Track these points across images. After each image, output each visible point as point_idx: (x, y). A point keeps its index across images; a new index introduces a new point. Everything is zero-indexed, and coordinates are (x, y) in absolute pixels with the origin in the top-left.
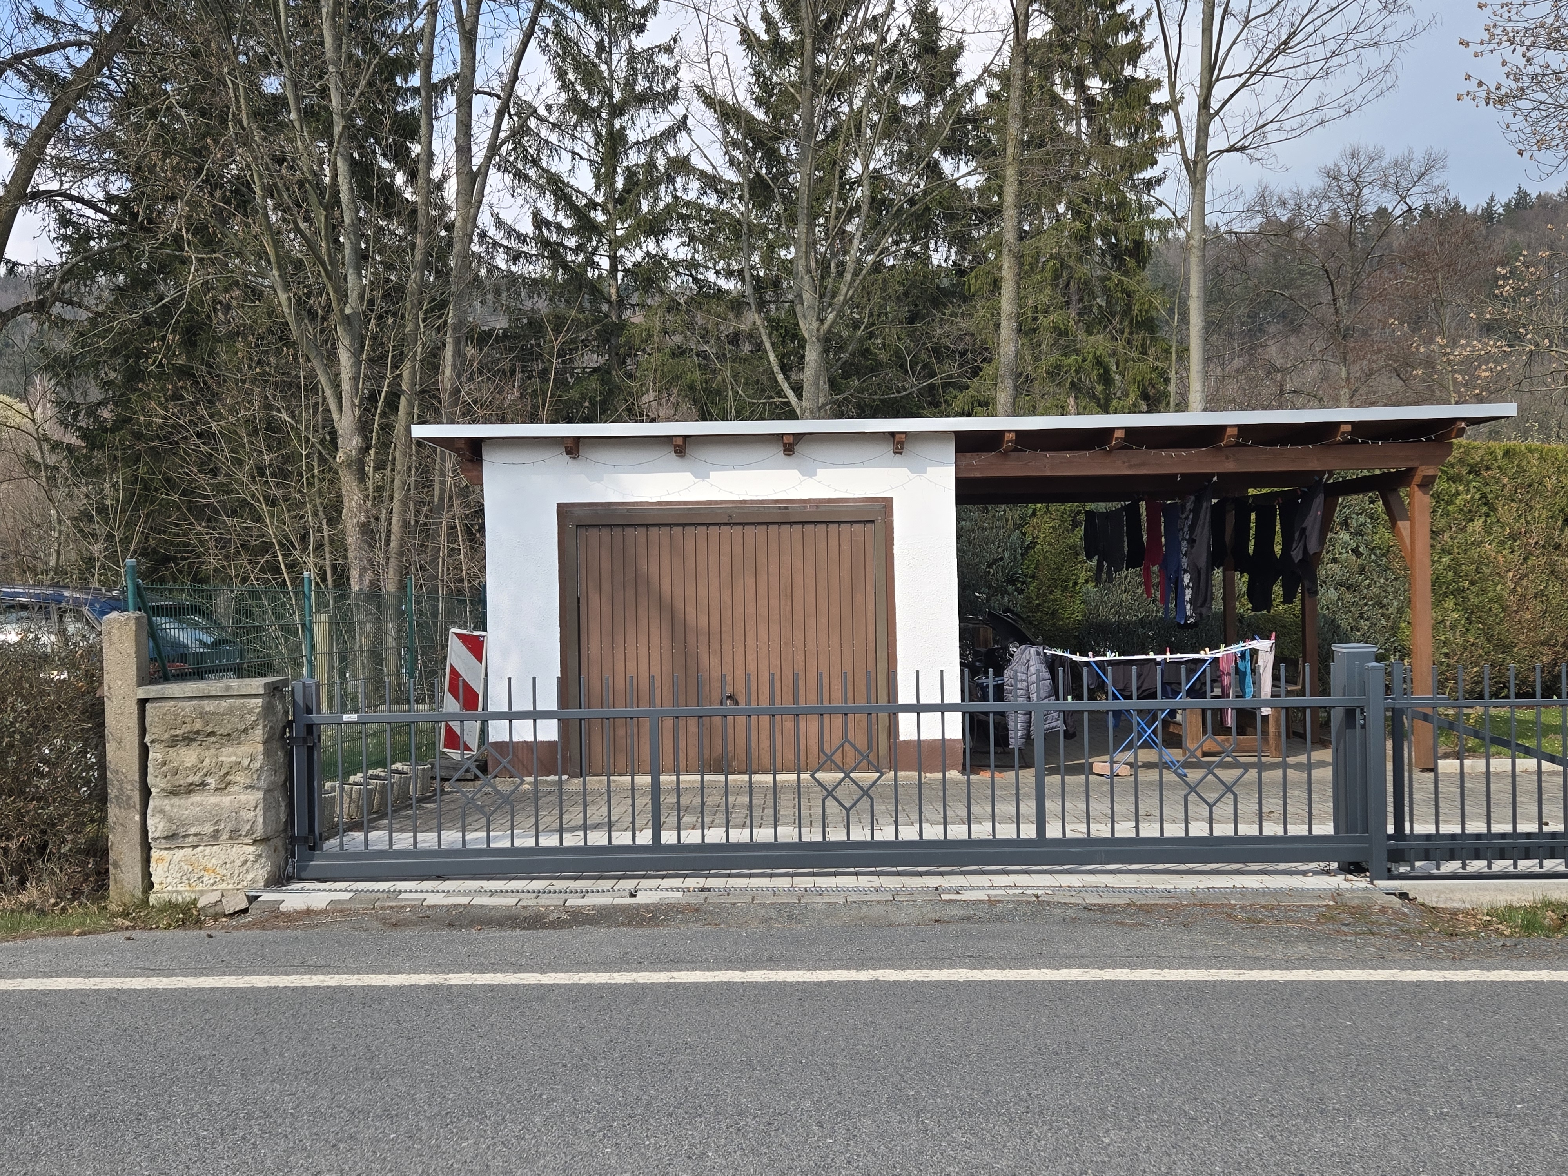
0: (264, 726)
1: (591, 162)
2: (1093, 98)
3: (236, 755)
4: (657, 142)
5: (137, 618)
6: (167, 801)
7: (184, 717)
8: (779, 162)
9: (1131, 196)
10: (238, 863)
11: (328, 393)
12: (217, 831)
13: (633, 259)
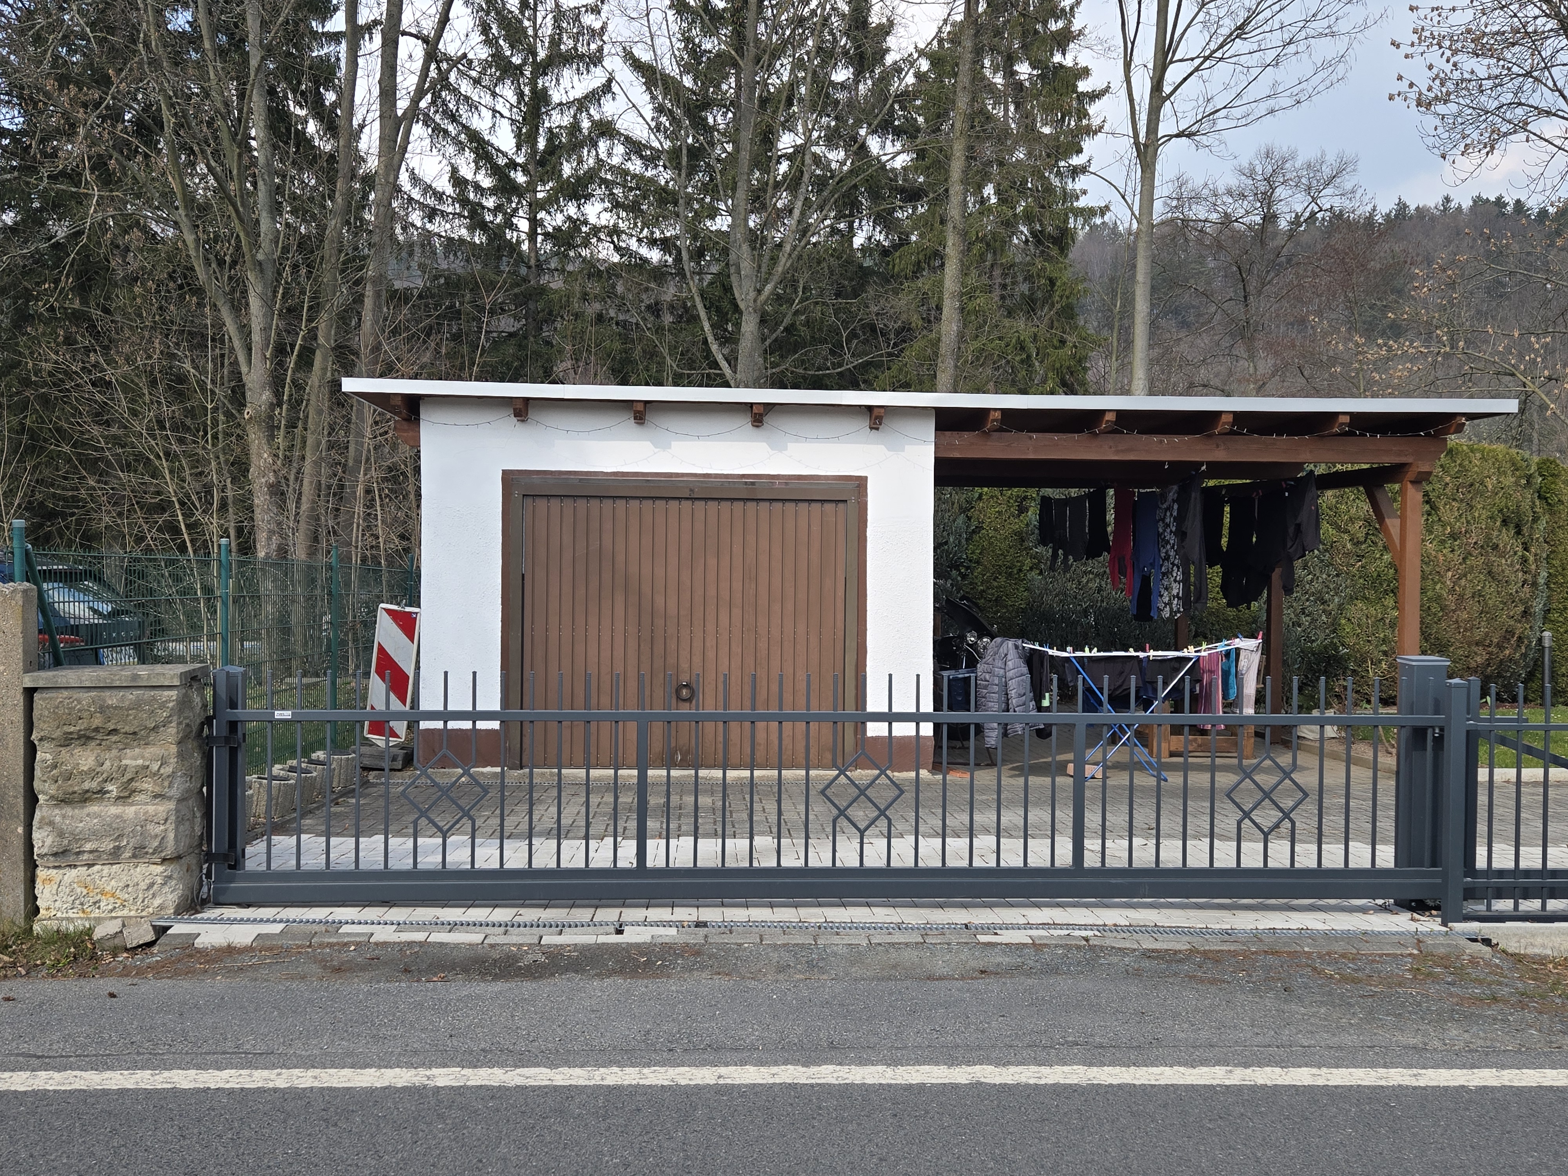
0: (179, 723)
1: (513, 121)
2: (1020, 84)
3: (143, 757)
4: (582, 104)
5: (25, 591)
6: (57, 811)
7: (80, 711)
8: (706, 131)
9: (1056, 182)
10: (142, 885)
11: (237, 343)
12: (118, 848)
13: (554, 224)
